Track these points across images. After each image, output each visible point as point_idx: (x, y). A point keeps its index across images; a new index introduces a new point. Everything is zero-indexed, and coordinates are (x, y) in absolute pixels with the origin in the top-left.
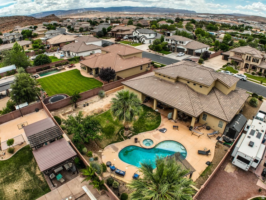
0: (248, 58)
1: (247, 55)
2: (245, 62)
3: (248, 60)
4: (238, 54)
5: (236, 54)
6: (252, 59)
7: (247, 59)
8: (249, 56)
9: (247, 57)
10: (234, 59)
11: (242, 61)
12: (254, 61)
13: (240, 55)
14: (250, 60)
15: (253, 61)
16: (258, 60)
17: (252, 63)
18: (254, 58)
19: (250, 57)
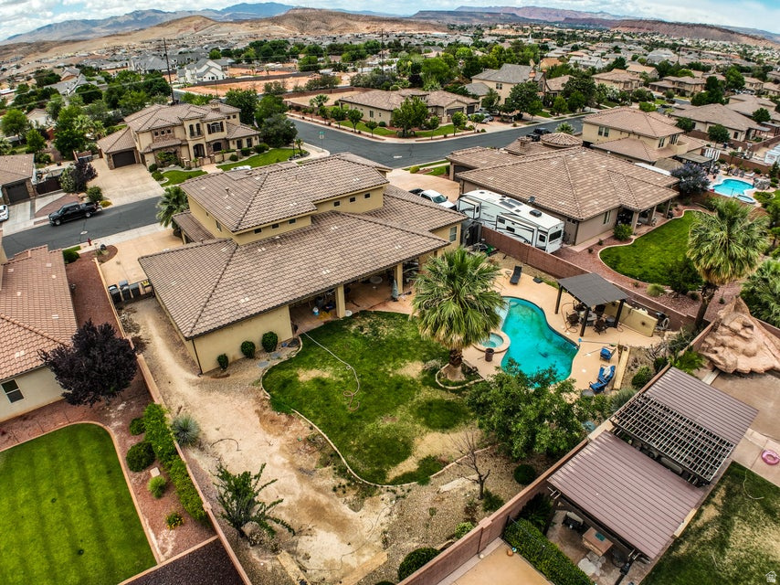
0: (195, 130)
1: (187, 125)
2: (192, 144)
3: (196, 134)
4: (163, 133)
5: (156, 134)
6: (204, 128)
7: (192, 134)
8: (194, 123)
9: (191, 127)
10: (160, 149)
11: (184, 144)
12: (211, 130)
13: (169, 132)
14: (199, 133)
15: (210, 133)
16: (221, 123)
17: (210, 138)
18: (210, 123)
19: (198, 125)
